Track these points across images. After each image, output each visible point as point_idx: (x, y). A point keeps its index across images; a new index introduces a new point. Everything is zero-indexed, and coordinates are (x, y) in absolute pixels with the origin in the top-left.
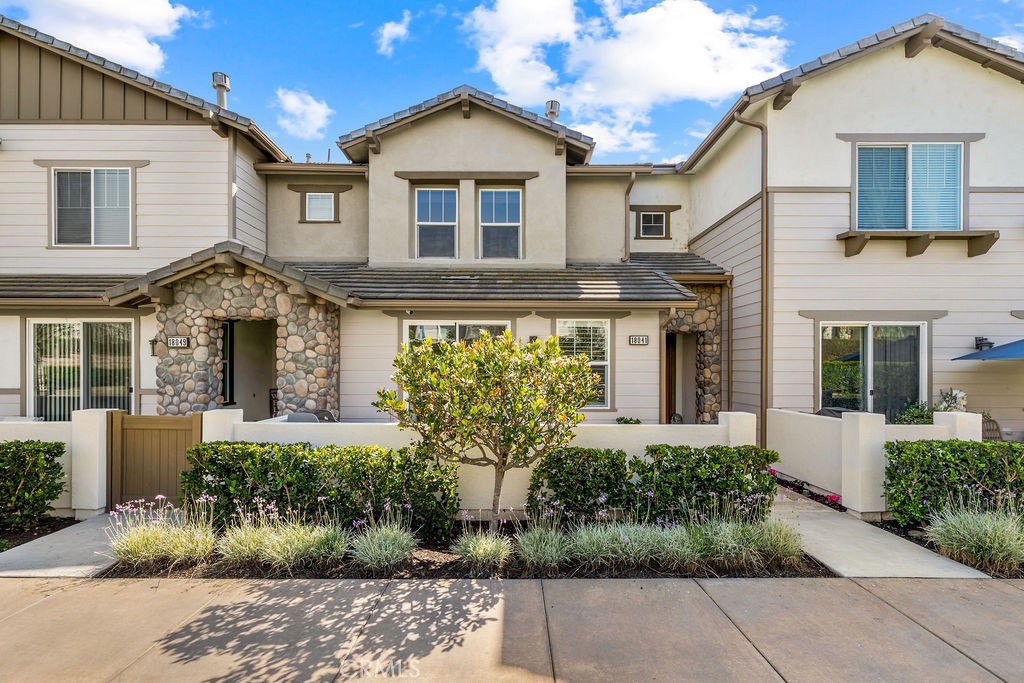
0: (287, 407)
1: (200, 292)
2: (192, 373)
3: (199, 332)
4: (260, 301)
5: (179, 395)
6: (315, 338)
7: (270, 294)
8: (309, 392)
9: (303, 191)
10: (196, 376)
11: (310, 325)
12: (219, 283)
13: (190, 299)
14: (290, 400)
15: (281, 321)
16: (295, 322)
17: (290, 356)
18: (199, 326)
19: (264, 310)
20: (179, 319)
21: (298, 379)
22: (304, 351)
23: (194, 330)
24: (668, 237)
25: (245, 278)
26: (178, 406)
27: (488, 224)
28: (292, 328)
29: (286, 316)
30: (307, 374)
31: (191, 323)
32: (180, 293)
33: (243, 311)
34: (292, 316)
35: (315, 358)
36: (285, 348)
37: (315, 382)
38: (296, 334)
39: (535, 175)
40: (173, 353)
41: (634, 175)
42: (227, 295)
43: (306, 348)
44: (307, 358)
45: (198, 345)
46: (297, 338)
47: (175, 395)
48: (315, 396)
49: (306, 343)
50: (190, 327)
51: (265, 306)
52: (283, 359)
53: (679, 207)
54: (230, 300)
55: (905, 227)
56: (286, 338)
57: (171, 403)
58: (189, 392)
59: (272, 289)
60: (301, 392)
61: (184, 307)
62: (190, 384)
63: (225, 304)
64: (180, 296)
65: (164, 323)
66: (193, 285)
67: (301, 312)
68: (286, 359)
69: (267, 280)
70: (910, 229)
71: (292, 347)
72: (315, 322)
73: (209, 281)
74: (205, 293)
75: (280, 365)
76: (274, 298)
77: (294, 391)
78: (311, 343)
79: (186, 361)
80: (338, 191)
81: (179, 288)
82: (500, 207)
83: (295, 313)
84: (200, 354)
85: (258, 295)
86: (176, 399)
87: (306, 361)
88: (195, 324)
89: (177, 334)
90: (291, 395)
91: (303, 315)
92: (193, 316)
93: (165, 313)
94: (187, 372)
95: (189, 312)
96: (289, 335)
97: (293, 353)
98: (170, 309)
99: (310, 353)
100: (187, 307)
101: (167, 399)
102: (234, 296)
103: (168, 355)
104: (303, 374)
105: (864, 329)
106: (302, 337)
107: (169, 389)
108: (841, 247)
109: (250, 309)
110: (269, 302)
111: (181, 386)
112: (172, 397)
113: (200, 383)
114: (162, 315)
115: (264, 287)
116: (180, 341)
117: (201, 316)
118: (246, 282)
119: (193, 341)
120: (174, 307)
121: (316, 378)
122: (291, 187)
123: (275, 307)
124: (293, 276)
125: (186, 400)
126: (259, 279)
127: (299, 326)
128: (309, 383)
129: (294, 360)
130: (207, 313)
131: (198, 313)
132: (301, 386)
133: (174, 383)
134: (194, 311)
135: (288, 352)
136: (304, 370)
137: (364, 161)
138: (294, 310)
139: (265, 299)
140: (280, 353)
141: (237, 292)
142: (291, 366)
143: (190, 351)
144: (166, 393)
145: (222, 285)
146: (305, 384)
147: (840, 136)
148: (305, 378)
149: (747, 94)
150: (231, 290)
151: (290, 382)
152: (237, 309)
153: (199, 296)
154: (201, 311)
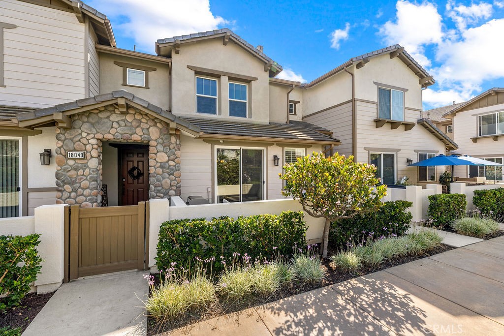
0: (157, 196)
1: (93, 122)
2: (87, 177)
3: (93, 149)
4: (138, 130)
5: (76, 192)
6: (174, 154)
7: (145, 126)
8: (171, 186)
9: (125, 67)
10: (90, 178)
11: (172, 146)
12: (108, 117)
13: (85, 127)
14: (159, 191)
15: (152, 143)
16: (162, 144)
17: (159, 164)
18: (92, 145)
19: (141, 136)
20: (77, 139)
21: (164, 178)
22: (168, 162)
23: (89, 147)
24: (295, 114)
25: (128, 115)
26: (75, 199)
27: (231, 99)
28: (160, 148)
29: (156, 140)
30: (169, 175)
31: (86, 142)
32: (77, 121)
33: (126, 136)
34: (160, 141)
35: (175, 166)
36: (155, 160)
37: (175, 180)
38: (163, 151)
39: (256, 79)
40: (71, 162)
41: (294, 86)
42: (115, 125)
43: (169, 160)
44: (170, 166)
45: (92, 157)
46: (163, 154)
47: (73, 191)
48: (174, 188)
49: (168, 157)
50: (85, 145)
51: (142, 134)
52: (154, 166)
53: (299, 102)
54: (116, 129)
55: (390, 118)
56: (156, 154)
57: (69, 197)
58: (84, 189)
59: (147, 123)
60: (166, 186)
61: (80, 131)
62: (85, 183)
63: (113, 131)
64: (78, 123)
65: (63, 141)
66: (88, 117)
67: (166, 139)
68: (156, 167)
69: (143, 118)
70: (392, 119)
71: (160, 159)
72: (175, 145)
73: (100, 115)
74: (98, 122)
75: (152, 170)
76: (148, 129)
77: (162, 186)
78: (172, 157)
79: (82, 168)
80: (147, 70)
81: (76, 118)
82: (238, 92)
83: (162, 139)
84: (94, 163)
85: (138, 127)
86: (73, 194)
87: (169, 168)
88: (89, 143)
89: (75, 150)
90: (160, 188)
91: (168, 140)
92: (88, 138)
93: (64, 134)
94: (83, 175)
95: (84, 135)
96: (158, 152)
97: (161, 163)
98: (68, 131)
99: (171, 163)
100: (82, 131)
101: (66, 195)
102: (120, 126)
103: (67, 164)
104: (167, 175)
105: (380, 155)
106: (166, 153)
107: (68, 188)
108: (374, 124)
109: (131, 135)
110: (145, 131)
111: (78, 185)
112: (70, 193)
113: (93, 183)
114: (61, 135)
115: (141, 122)
116: (78, 154)
117: (94, 138)
118: (129, 118)
119: (88, 155)
120: (72, 131)
121: (176, 177)
122: (116, 63)
123: (149, 135)
124: (168, 117)
125: (82, 195)
126: (138, 117)
127: (164, 146)
128: (171, 181)
129: (162, 167)
130: (100, 136)
131: (92, 136)
132: (166, 183)
133: (72, 183)
134: (88, 134)
135: (157, 162)
136: (168, 173)
137: (169, 56)
138: (161, 137)
139: (143, 129)
140: (152, 163)
141: (122, 123)
142: (160, 171)
143: (86, 161)
144: (65, 190)
145: (111, 119)
146: (169, 181)
147: (374, 83)
148: (168, 178)
149: (352, 60)
150: (117, 122)
151: (158, 180)
152: (122, 134)
153: (93, 125)
154: (94, 134)
